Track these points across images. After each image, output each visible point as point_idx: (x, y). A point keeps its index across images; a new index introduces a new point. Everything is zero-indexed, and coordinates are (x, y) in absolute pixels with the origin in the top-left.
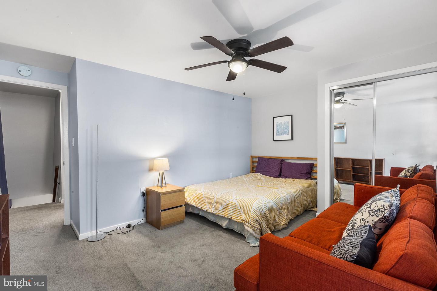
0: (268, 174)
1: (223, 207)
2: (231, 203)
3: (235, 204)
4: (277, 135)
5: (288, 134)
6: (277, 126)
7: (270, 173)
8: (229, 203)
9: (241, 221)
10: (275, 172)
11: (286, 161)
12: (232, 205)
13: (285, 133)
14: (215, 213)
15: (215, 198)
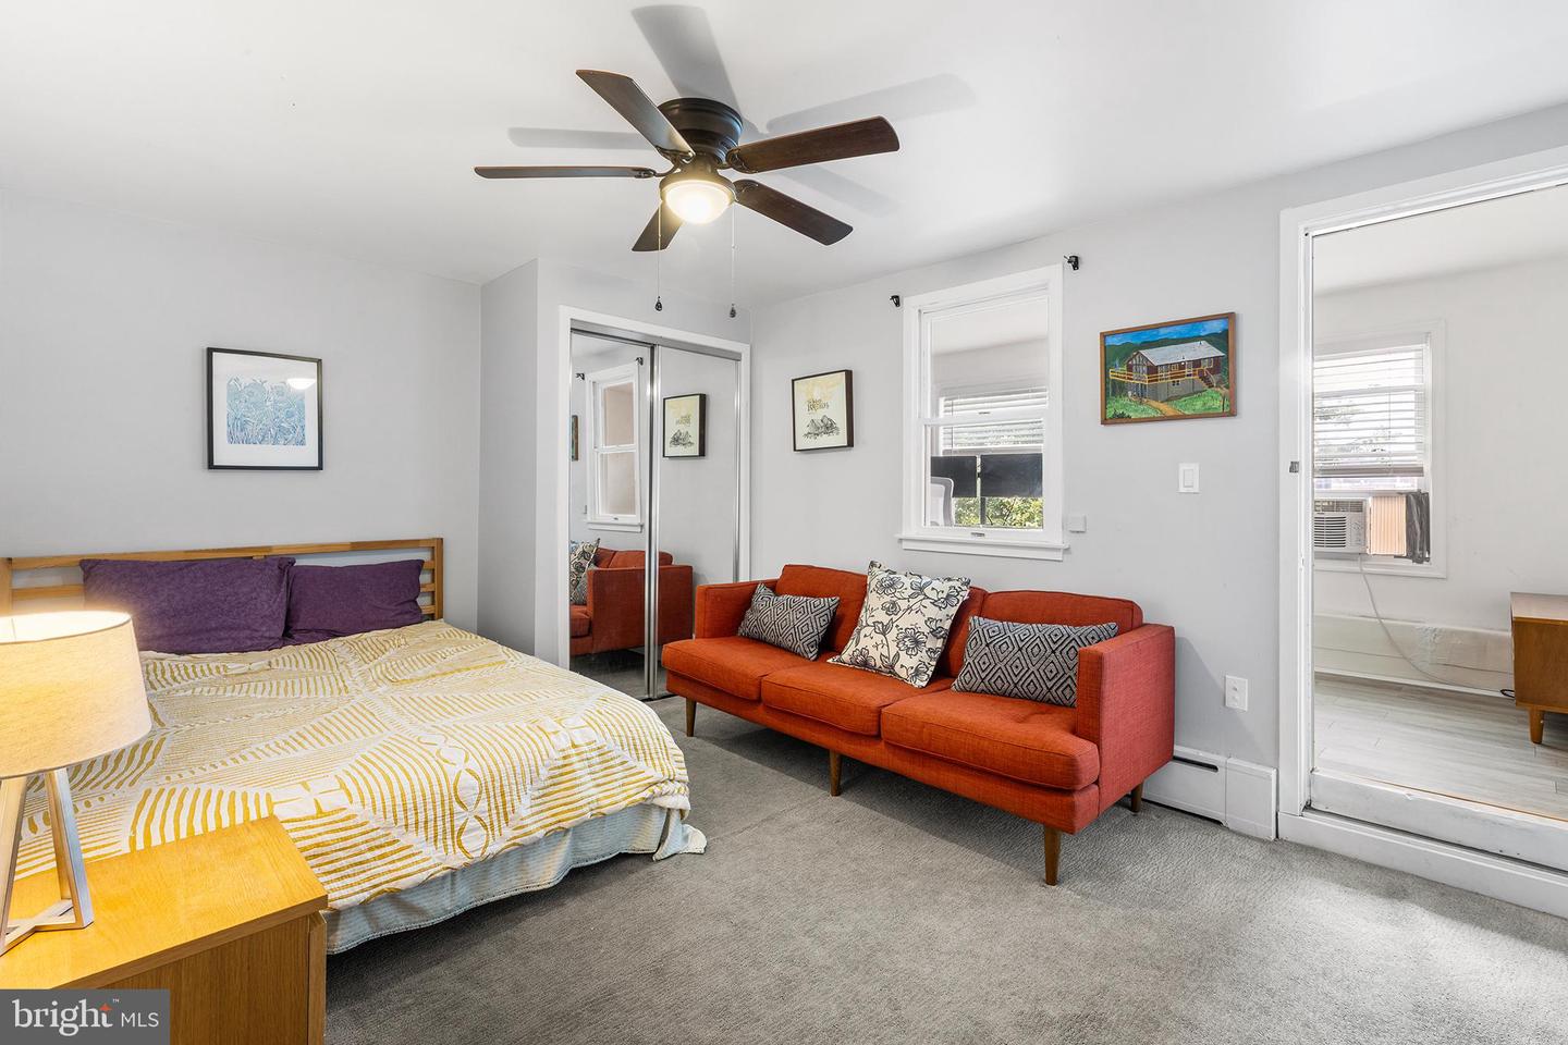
0: (221, 640)
1: (537, 794)
2: (573, 751)
3: (593, 746)
4: (232, 439)
5: (302, 443)
6: (234, 395)
7: (234, 634)
8: (565, 758)
9: (647, 794)
10: (262, 624)
11: (300, 562)
12: (584, 756)
13: (285, 434)
14: (494, 849)
15: (465, 776)
